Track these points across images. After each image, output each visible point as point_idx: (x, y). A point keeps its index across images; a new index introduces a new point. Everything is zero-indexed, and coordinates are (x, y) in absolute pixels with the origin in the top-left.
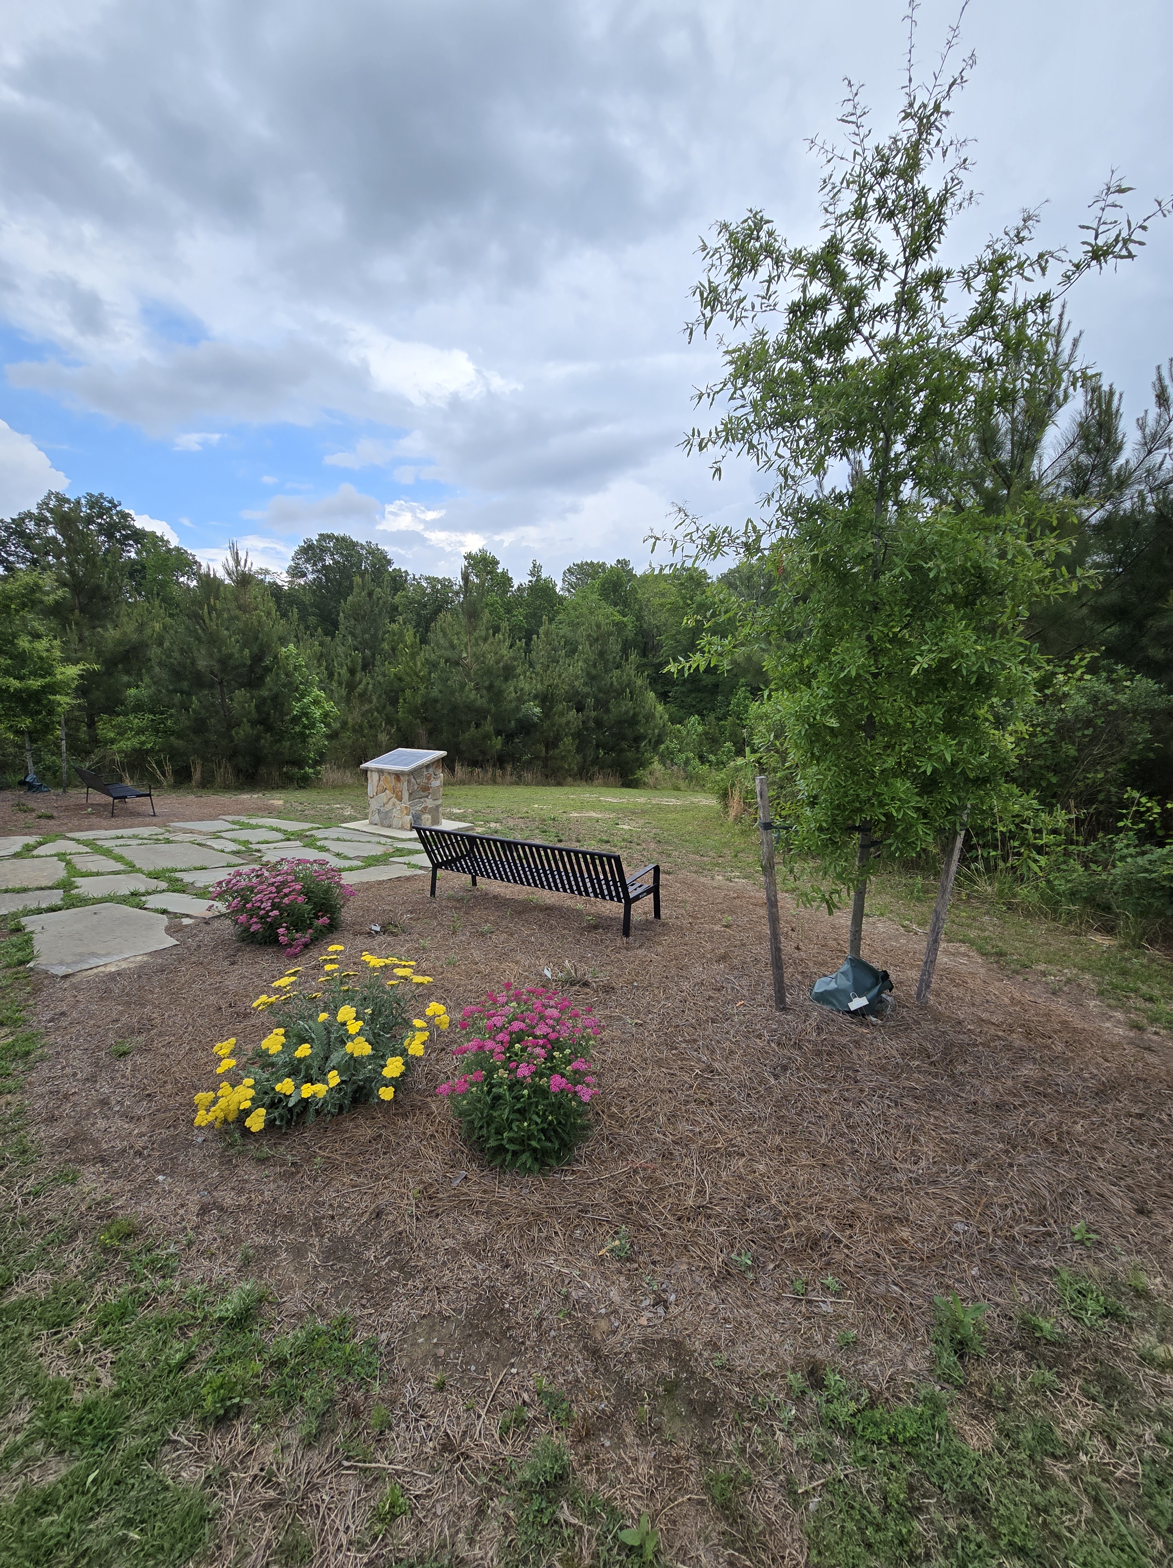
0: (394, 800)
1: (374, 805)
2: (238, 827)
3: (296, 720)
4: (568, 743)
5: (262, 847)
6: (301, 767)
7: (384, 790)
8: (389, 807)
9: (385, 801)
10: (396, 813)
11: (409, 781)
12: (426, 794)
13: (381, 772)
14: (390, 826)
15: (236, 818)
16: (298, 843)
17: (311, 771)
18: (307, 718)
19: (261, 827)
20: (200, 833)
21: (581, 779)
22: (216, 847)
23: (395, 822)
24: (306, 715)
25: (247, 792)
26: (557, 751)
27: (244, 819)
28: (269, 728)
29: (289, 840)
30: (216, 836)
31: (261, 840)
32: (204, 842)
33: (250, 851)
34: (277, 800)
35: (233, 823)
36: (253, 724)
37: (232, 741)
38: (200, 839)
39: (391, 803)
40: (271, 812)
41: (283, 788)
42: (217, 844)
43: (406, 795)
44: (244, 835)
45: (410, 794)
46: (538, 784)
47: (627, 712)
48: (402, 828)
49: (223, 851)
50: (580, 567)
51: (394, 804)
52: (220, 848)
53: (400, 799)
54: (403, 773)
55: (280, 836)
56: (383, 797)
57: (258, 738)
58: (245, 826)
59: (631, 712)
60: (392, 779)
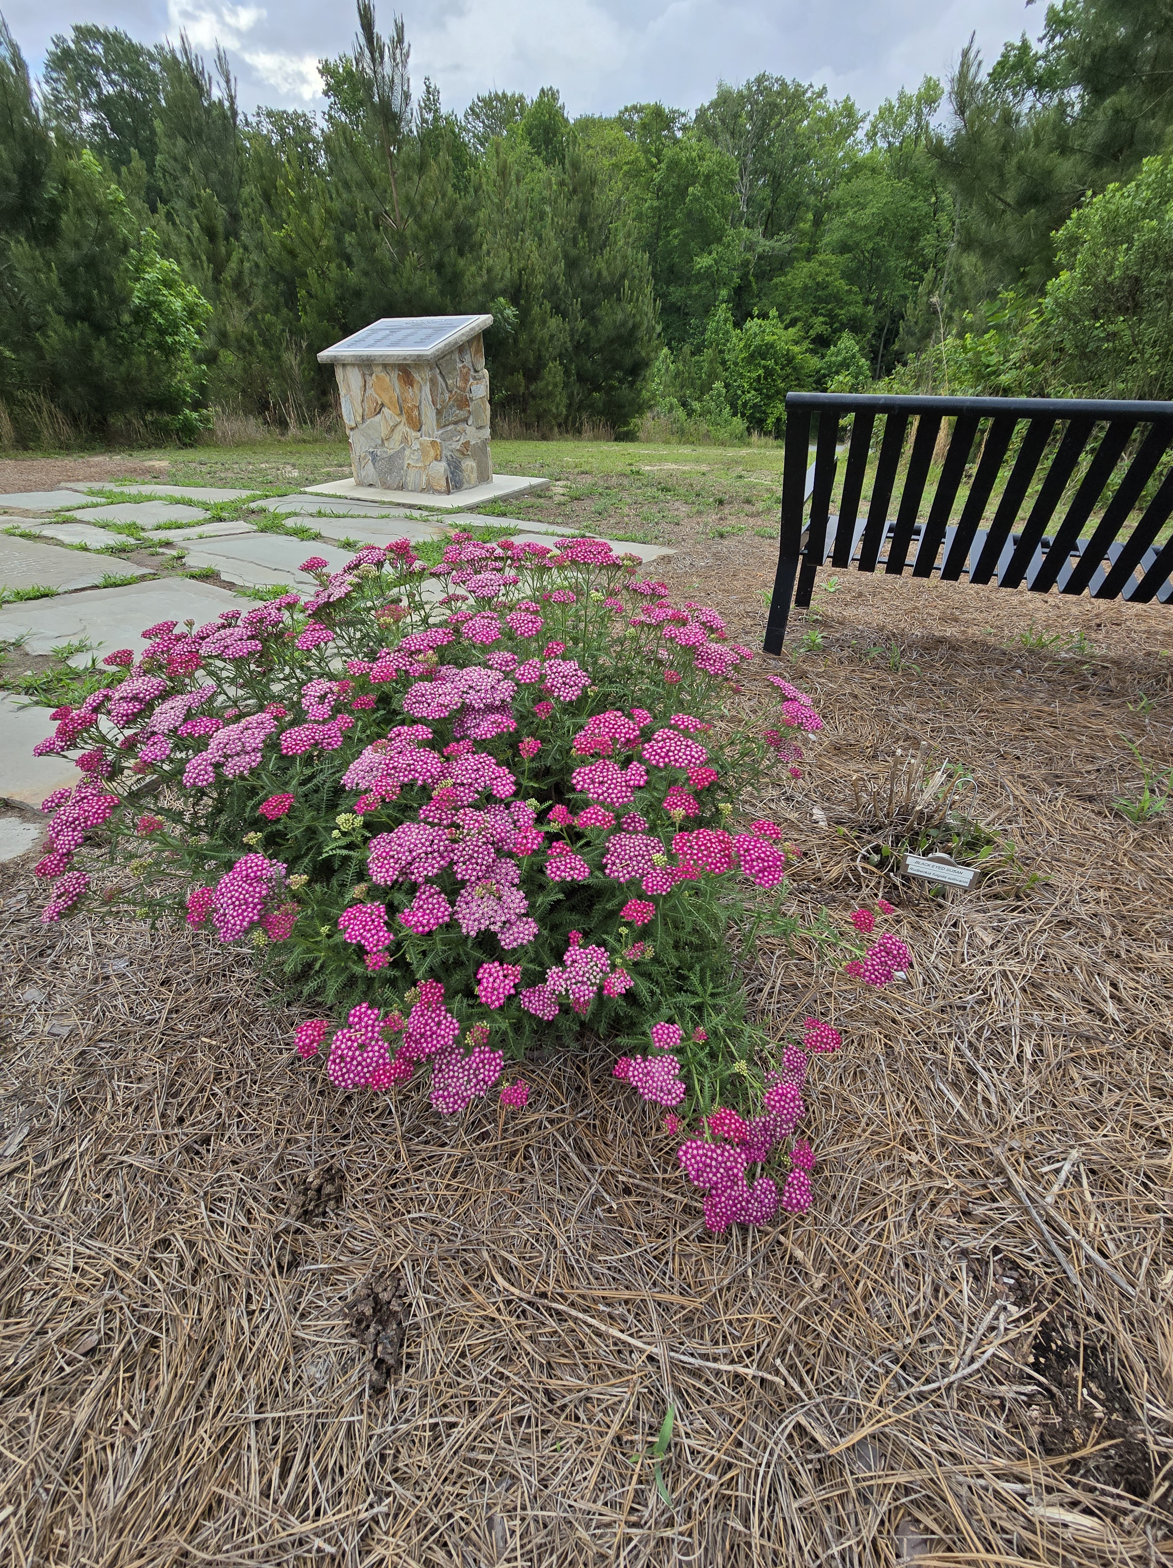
0: (403, 428)
1: (359, 443)
2: (103, 500)
3: (141, 316)
4: (554, 372)
5: (172, 535)
6: (174, 410)
7: (378, 410)
8: (394, 445)
9: (384, 432)
10: (411, 458)
11: (433, 382)
12: (462, 414)
13: (366, 364)
14: (402, 488)
15: (96, 486)
16: (241, 526)
17: (195, 415)
18: (162, 314)
19: (149, 499)
20: (25, 513)
21: (567, 432)
22: (67, 539)
23: (411, 478)
24: (156, 305)
25: (101, 453)
26: (541, 384)
27: (109, 486)
28: (99, 329)
29: (220, 520)
30: (62, 517)
31: (162, 520)
32: (36, 531)
33: (145, 545)
34: (160, 461)
35: (92, 493)
36: (71, 318)
37: (41, 357)
38: (27, 525)
39: (397, 436)
40: (156, 476)
41: (158, 446)
42: (63, 533)
43: (429, 415)
44: (122, 514)
45: (439, 413)
46: (518, 438)
47: (624, 323)
48: (429, 489)
49: (85, 549)
50: (487, 103)
51: (405, 439)
52: (76, 541)
53: (417, 425)
54: (419, 362)
55: (198, 514)
56: (380, 424)
57: (86, 350)
58: (113, 500)
59: (630, 324)
60: (392, 379)
